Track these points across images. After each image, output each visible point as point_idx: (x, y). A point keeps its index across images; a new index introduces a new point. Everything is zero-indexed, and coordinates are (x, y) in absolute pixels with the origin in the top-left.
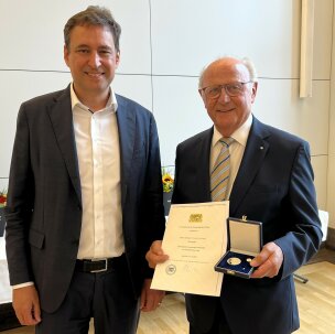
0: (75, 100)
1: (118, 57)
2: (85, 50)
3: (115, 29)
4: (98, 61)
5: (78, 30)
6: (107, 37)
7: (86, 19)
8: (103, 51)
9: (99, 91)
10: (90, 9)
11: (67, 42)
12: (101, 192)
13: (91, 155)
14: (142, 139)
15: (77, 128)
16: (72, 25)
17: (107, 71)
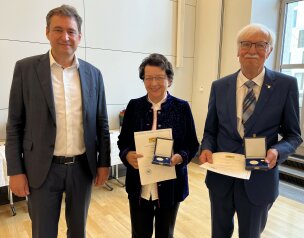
0: (52, 61)
2: (59, 30)
3: (78, 20)
4: (67, 37)
5: (55, 18)
6: (73, 24)
7: (61, 12)
8: (71, 32)
9: (68, 55)
10: (63, 7)
11: (48, 25)
13: (63, 93)
14: (95, 85)
15: (54, 77)
16: (51, 15)
17: (73, 44)
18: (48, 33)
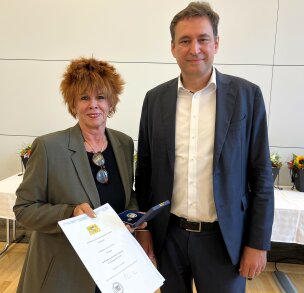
1: (217, 43)
12: (195, 161)
18: (173, 47)
